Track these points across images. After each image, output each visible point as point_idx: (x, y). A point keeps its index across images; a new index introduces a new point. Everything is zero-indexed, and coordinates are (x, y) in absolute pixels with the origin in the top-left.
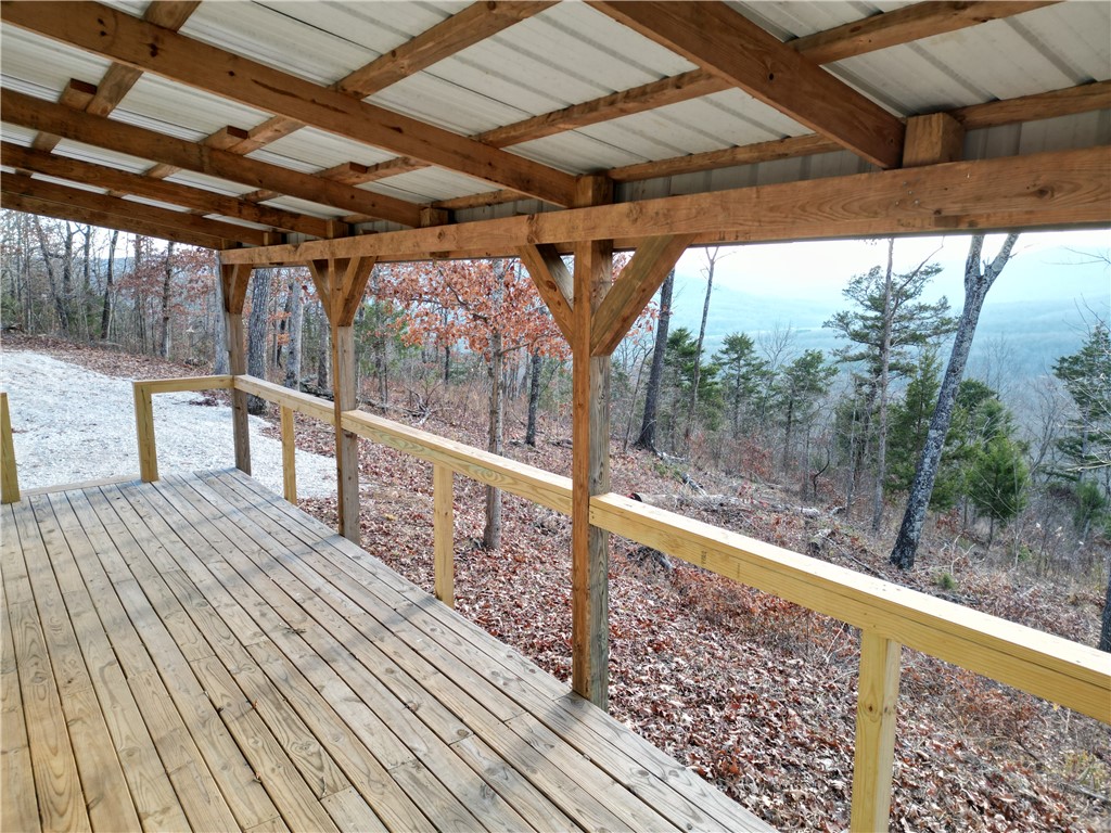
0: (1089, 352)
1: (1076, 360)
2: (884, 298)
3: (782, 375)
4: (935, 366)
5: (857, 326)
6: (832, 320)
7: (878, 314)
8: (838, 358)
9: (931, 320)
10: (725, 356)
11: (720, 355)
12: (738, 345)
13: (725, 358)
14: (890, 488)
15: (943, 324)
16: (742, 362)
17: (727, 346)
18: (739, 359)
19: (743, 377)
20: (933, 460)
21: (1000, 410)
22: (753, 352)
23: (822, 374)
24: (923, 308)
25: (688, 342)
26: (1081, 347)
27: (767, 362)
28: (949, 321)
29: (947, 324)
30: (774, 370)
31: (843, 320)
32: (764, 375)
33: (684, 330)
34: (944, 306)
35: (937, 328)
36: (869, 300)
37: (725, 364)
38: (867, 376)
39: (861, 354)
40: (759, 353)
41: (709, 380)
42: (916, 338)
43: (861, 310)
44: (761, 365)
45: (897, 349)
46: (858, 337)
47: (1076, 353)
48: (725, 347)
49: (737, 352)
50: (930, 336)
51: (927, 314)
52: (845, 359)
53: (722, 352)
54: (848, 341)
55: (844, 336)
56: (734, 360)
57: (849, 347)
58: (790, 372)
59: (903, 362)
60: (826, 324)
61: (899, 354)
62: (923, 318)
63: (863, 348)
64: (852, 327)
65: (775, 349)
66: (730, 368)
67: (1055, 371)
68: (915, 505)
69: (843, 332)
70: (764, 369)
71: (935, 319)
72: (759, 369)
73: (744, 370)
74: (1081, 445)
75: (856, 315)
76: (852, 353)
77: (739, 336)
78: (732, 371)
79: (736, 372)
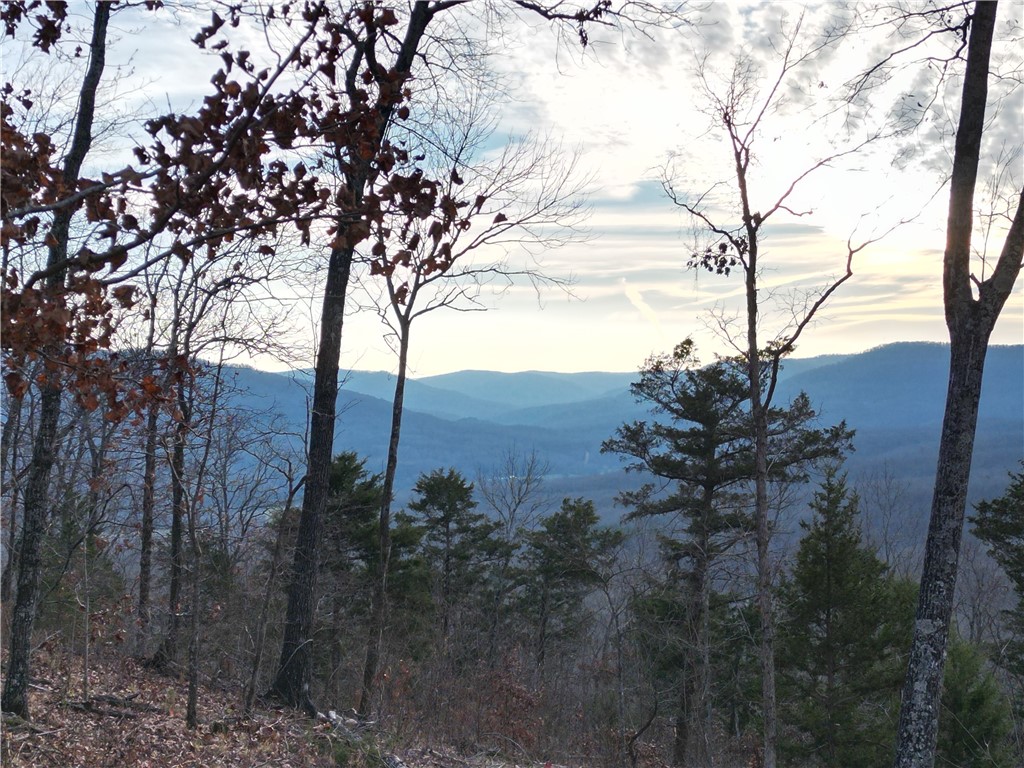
2: (704, 397)
3: (525, 548)
5: (662, 449)
6: (617, 438)
7: (699, 426)
8: (633, 509)
10: (420, 515)
11: (410, 512)
12: (444, 492)
13: (421, 520)
16: (453, 526)
17: (423, 496)
18: (445, 520)
19: (451, 554)
22: (472, 505)
25: (358, 482)
27: (498, 525)
30: (510, 536)
31: (635, 438)
34: (804, 410)
35: (796, 449)
36: (678, 400)
37: (420, 530)
38: (683, 538)
40: (484, 509)
43: (667, 420)
44: (488, 529)
46: (662, 466)
48: (419, 498)
49: (441, 507)
52: (646, 510)
53: (414, 507)
54: (648, 476)
55: (640, 468)
56: (438, 521)
57: (648, 487)
58: (537, 542)
60: (608, 447)
63: (672, 488)
64: (653, 451)
65: (509, 499)
66: (433, 538)
69: (638, 461)
70: (494, 536)
71: (791, 433)
72: (483, 539)
73: (457, 539)
75: (658, 427)
76: (655, 498)
77: (446, 475)
78: (434, 544)
79: (441, 546)
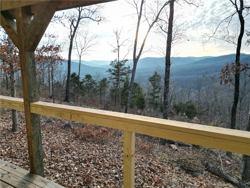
0: (154, 76)
1: (152, 78)
2: (118, 65)
3: (99, 83)
4: (128, 79)
5: (113, 72)
6: (108, 70)
7: (117, 69)
8: (110, 79)
9: (127, 70)
10: (85, 79)
11: (84, 79)
12: (88, 77)
13: (86, 80)
14: (122, 105)
15: (129, 71)
16: (89, 81)
17: (86, 77)
18: (89, 80)
19: (90, 84)
20: (130, 97)
21: (140, 88)
22: (92, 78)
23: (107, 83)
24: (125, 68)
25: (76, 76)
26: (153, 75)
27: (95, 81)
28: (130, 70)
29: (130, 71)
30: (97, 82)
31: (110, 70)
32: (94, 83)
33: (75, 73)
34: (129, 67)
35: (128, 72)
36: (115, 66)
37: (85, 81)
38: (116, 82)
39: (114, 78)
40: (93, 78)
41: (82, 85)
42: (124, 74)
43: (113, 68)
44: (94, 81)
45: (121, 76)
46: (113, 74)
47: (152, 76)
48: (85, 77)
49: (88, 78)
50: (127, 74)
51: (126, 69)
52: (111, 79)
53: (85, 78)
54: (111, 75)
55: (110, 74)
57: (112, 76)
58: (100, 82)
59: (122, 79)
60: (107, 71)
61: (122, 77)
62: (125, 70)
63: (114, 76)
64: (112, 72)
65: (97, 78)
66: (87, 82)
67: (149, 80)
68: (127, 107)
69: (110, 73)
70: (94, 82)
71: (128, 70)
72: (93, 82)
73: (90, 82)
74: (154, 94)
75: (113, 69)
76: (112, 78)
77: (88, 75)
78: (87, 83)
79: (88, 83)
